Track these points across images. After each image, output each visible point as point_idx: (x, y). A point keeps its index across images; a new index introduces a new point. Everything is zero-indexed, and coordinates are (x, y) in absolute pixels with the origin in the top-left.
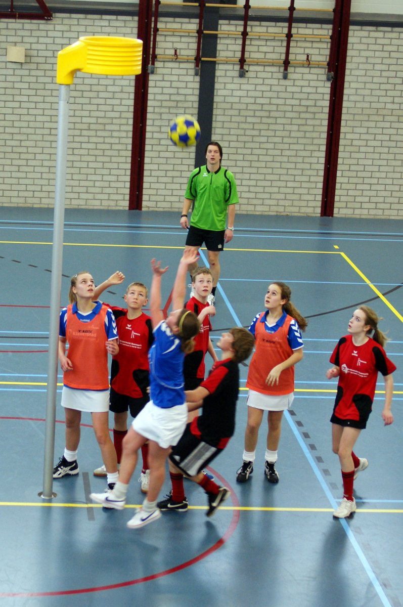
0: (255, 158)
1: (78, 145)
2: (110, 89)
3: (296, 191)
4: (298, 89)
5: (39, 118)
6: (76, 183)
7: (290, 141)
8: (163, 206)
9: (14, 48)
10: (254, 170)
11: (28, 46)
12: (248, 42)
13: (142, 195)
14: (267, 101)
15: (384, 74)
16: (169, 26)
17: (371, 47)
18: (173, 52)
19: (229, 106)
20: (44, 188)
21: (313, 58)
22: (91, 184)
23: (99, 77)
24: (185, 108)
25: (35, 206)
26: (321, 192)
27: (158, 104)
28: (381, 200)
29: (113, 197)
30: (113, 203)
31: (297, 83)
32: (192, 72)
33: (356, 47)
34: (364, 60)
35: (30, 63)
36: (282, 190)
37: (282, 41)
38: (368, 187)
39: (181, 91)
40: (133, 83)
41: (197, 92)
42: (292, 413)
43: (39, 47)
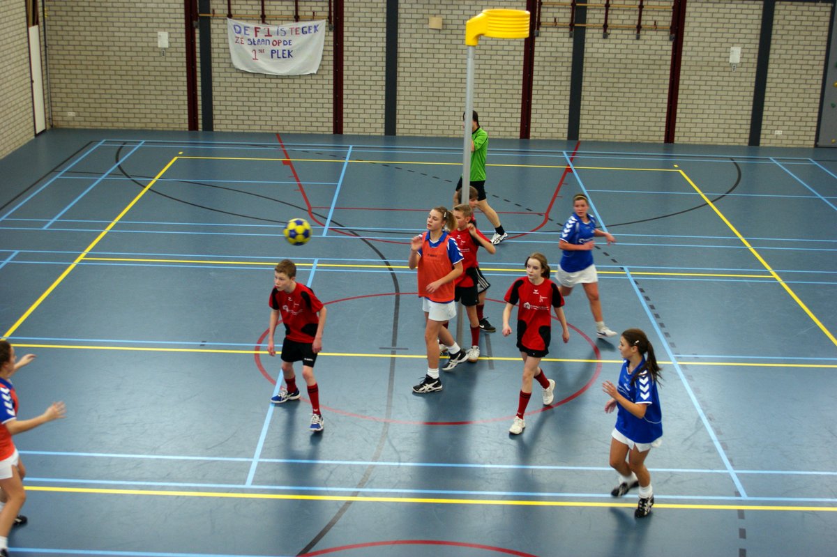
0: (615, 99)
1: (482, 91)
2: (506, 48)
3: (647, 124)
5: (452, 71)
7: (642, 86)
8: (546, 136)
9: (434, 18)
11: (444, 17)
12: (609, 12)
13: (530, 127)
14: (624, 56)
15: (714, 35)
17: (704, 15)
18: (553, 20)
19: (595, 60)
21: (659, 24)
22: (492, 119)
23: (498, 40)
24: (562, 62)
25: (450, 136)
26: (664, 124)
27: (542, 59)
28: (711, 130)
29: (508, 129)
30: (508, 134)
31: (647, 42)
32: (568, 35)
33: (692, 14)
34: (698, 25)
35: (446, 29)
36: (635, 123)
37: (636, 11)
38: (700, 121)
39: (559, 49)
40: (523, 44)
41: (571, 50)
42: (642, 290)
43: (453, 17)
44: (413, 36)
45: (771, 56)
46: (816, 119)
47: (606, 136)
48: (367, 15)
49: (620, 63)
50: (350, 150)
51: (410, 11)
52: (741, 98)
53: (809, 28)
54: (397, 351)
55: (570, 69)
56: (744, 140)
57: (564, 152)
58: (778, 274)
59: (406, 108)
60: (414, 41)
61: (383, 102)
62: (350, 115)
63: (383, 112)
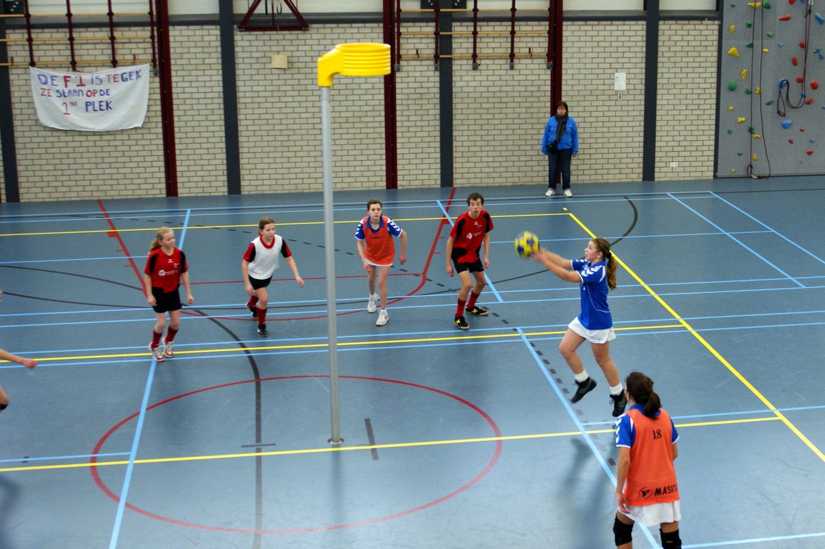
0: (492, 138)
2: (363, 86)
3: (529, 164)
4: (524, 78)
5: (303, 115)
6: (339, 169)
7: (520, 121)
8: (416, 184)
9: (277, 56)
10: (491, 148)
11: (289, 54)
12: (478, 40)
13: (397, 175)
14: (497, 89)
15: (595, 61)
16: (410, 30)
17: (582, 39)
18: (415, 52)
19: (466, 95)
20: (312, 175)
21: (535, 51)
22: (352, 169)
23: (353, 78)
24: (429, 99)
25: (305, 191)
27: (405, 97)
28: (600, 167)
29: (371, 179)
30: (372, 185)
31: (522, 72)
32: (432, 68)
33: (569, 39)
34: (577, 50)
35: (292, 68)
36: (516, 164)
37: (507, 37)
39: (424, 85)
40: (383, 81)
41: (438, 85)
42: (539, 353)
43: (299, 54)
44: (254, 77)
45: (659, 81)
46: (713, 148)
47: (484, 180)
48: (198, 56)
49: (494, 97)
50: (188, 215)
51: (249, 49)
52: (631, 129)
53: (697, 49)
54: (263, 448)
55: (438, 107)
56: (637, 175)
57: (438, 201)
58: (688, 322)
59: (251, 161)
60: (256, 83)
61: (224, 156)
62: (185, 174)
63: (225, 167)
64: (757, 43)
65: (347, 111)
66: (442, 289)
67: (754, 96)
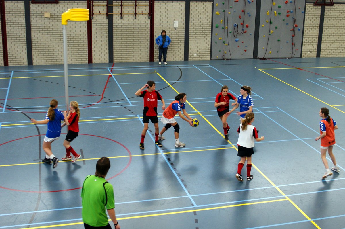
1: (70, 44)
2: (79, 25)
3: (142, 54)
4: (140, 22)
5: (56, 36)
6: (70, 56)
7: (139, 38)
8: (99, 62)
9: (46, 13)
11: (51, 12)
12: (123, 8)
13: (92, 58)
14: (130, 26)
15: (166, 16)
16: (97, 4)
17: (162, 8)
18: (99, 12)
19: (118, 28)
20: (60, 58)
21: (144, 12)
22: (75, 56)
23: (75, 22)
24: (104, 30)
25: (57, 64)
26: (149, 54)
27: (95, 29)
29: (83, 60)
30: (83, 62)
31: (139, 20)
32: (105, 18)
33: (157, 8)
34: (160, 12)
35: (52, 18)
36: (137, 54)
37: (133, 7)
39: (103, 24)
40: (87, 23)
41: (108, 24)
43: (55, 12)
44: (38, 21)
45: (190, 24)
46: (210, 49)
47: (125, 60)
48: (16, 13)
49: (129, 29)
50: (12, 73)
51: (36, 10)
52: (180, 42)
53: (204, 12)
55: (108, 33)
56: (182, 58)
57: (108, 68)
58: (200, 112)
59: (37, 53)
60: (38, 23)
61: (26, 51)
62: (11, 58)
63: (26, 55)
64: (226, 10)
65: (73, 34)
66: (109, 101)
67: (225, 30)
